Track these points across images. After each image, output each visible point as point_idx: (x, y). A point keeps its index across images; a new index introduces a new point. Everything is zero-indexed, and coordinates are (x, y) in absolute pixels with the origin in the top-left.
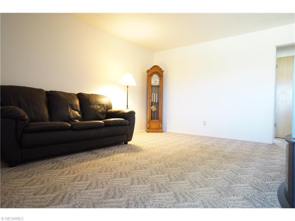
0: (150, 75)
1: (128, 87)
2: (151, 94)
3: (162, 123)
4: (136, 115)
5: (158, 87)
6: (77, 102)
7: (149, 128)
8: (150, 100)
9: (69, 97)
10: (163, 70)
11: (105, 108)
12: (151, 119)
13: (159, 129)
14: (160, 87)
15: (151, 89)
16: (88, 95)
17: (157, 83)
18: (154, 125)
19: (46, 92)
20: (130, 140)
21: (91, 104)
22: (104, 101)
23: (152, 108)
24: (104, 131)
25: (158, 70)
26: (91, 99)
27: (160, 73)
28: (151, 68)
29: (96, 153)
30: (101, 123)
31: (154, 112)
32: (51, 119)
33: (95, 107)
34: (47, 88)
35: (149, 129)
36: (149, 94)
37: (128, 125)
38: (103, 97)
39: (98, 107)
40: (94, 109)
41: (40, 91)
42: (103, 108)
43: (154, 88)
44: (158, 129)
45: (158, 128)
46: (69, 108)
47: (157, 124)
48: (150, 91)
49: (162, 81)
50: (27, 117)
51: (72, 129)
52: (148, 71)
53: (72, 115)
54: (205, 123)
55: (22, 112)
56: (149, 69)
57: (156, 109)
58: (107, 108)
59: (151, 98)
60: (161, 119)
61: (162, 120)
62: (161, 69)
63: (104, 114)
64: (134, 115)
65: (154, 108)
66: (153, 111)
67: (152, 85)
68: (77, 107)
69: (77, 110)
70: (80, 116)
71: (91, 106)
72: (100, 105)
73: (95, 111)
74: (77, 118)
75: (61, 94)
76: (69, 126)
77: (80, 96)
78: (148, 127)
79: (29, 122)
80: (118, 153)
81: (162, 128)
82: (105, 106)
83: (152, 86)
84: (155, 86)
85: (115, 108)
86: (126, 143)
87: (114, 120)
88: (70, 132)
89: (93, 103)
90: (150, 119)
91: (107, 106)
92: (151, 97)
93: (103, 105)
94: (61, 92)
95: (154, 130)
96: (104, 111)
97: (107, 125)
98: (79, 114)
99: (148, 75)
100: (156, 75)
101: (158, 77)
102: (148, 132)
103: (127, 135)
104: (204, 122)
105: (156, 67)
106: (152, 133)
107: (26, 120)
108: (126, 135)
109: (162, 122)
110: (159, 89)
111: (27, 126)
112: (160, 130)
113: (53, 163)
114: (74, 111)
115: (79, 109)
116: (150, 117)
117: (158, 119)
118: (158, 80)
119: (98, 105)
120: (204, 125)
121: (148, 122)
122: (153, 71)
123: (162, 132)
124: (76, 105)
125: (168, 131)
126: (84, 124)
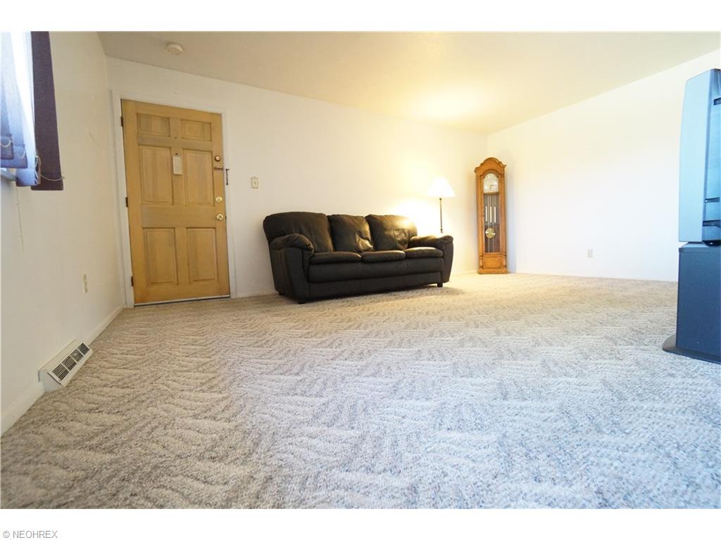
0: (481, 176)
1: (441, 199)
2: (483, 209)
3: (506, 258)
4: (454, 242)
5: (497, 194)
6: (367, 228)
7: (482, 267)
8: (483, 218)
9: (356, 221)
10: (504, 163)
11: (405, 234)
12: (486, 251)
13: (502, 268)
14: (500, 195)
15: (483, 201)
16: (381, 217)
17: (495, 189)
18: (491, 260)
19: (328, 216)
20: (447, 280)
21: (386, 230)
22: (405, 224)
23: (486, 232)
24: (405, 265)
25: (494, 166)
26: (385, 222)
27: (499, 170)
28: (482, 164)
29: (395, 295)
30: (400, 253)
31: (490, 239)
32: (335, 249)
33: (392, 233)
34: (329, 213)
35: (483, 269)
36: (480, 208)
37: (442, 257)
38: (402, 218)
39: (397, 233)
40: (390, 237)
41: (321, 216)
42: (403, 235)
43: (489, 198)
44: (499, 268)
45: (499, 265)
46: (357, 236)
47: (497, 259)
48: (481, 203)
49: (504, 183)
50: (312, 246)
51: (362, 261)
52: (477, 170)
53: (361, 245)
54: (590, 254)
55: (307, 241)
56: (479, 166)
57: (494, 234)
58: (409, 234)
59: (485, 216)
60: (504, 250)
61: (506, 253)
62: (501, 162)
63: (405, 243)
64: (452, 242)
65: (490, 233)
66: (489, 237)
67: (485, 192)
68: (366, 234)
69: (368, 239)
70: (371, 246)
71: (386, 233)
72: (398, 230)
73: (392, 239)
74: (369, 249)
75: (345, 218)
76: (359, 257)
77: (371, 220)
78: (481, 264)
79: (315, 252)
80: (427, 295)
81: (506, 266)
82: (406, 231)
83: (486, 195)
84: (492, 194)
85: (421, 234)
86: (440, 285)
87: (420, 250)
88: (360, 266)
89: (388, 228)
90: (484, 251)
91: (409, 231)
92: (483, 214)
93: (403, 231)
94: (346, 216)
95: (492, 270)
96: (405, 238)
97: (409, 256)
98: (371, 243)
99: (477, 177)
100: (492, 175)
101: (495, 178)
102: (480, 273)
103: (441, 272)
104: (589, 250)
105: (490, 160)
106: (489, 275)
107: (312, 249)
108: (439, 273)
109: (506, 256)
110: (499, 198)
111: (313, 256)
112: (504, 270)
113: (343, 302)
114: (363, 240)
115: (369, 237)
116: (484, 247)
117: (499, 251)
118: (496, 183)
119: (396, 230)
120: (589, 256)
121: (481, 257)
122: (486, 167)
123: (506, 272)
124: (366, 232)
125: (517, 272)
126: (377, 254)
